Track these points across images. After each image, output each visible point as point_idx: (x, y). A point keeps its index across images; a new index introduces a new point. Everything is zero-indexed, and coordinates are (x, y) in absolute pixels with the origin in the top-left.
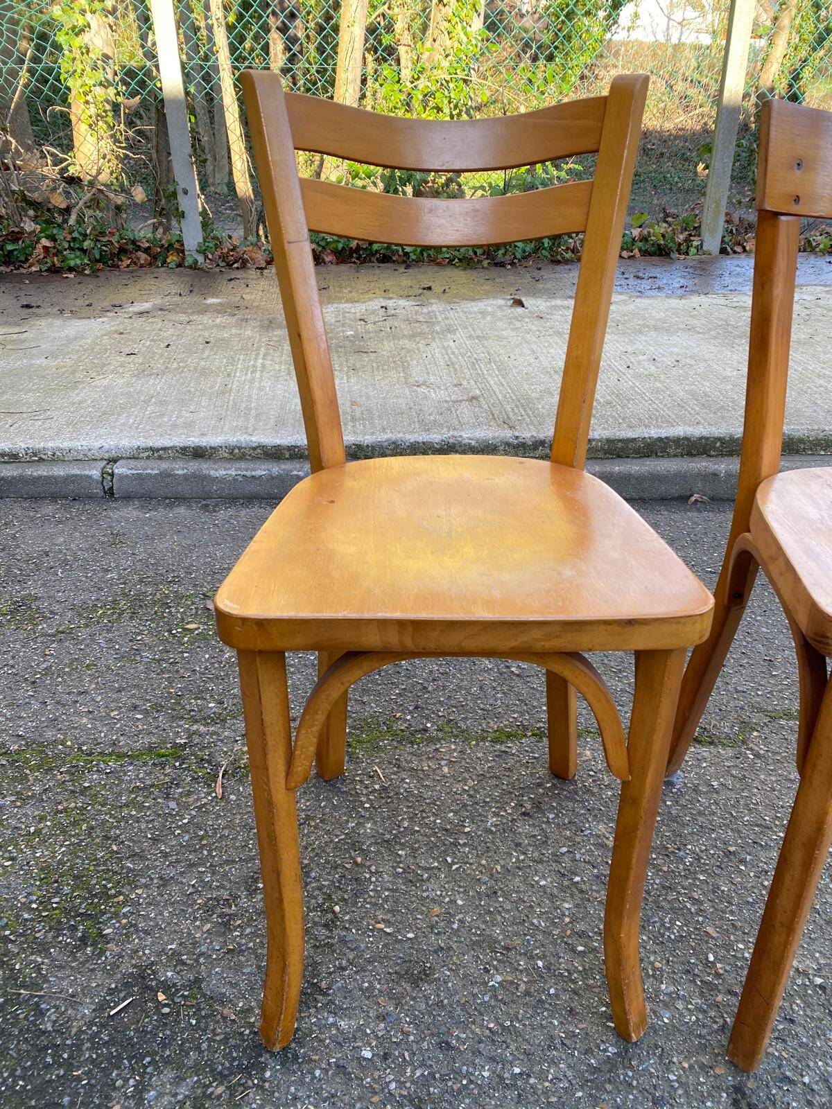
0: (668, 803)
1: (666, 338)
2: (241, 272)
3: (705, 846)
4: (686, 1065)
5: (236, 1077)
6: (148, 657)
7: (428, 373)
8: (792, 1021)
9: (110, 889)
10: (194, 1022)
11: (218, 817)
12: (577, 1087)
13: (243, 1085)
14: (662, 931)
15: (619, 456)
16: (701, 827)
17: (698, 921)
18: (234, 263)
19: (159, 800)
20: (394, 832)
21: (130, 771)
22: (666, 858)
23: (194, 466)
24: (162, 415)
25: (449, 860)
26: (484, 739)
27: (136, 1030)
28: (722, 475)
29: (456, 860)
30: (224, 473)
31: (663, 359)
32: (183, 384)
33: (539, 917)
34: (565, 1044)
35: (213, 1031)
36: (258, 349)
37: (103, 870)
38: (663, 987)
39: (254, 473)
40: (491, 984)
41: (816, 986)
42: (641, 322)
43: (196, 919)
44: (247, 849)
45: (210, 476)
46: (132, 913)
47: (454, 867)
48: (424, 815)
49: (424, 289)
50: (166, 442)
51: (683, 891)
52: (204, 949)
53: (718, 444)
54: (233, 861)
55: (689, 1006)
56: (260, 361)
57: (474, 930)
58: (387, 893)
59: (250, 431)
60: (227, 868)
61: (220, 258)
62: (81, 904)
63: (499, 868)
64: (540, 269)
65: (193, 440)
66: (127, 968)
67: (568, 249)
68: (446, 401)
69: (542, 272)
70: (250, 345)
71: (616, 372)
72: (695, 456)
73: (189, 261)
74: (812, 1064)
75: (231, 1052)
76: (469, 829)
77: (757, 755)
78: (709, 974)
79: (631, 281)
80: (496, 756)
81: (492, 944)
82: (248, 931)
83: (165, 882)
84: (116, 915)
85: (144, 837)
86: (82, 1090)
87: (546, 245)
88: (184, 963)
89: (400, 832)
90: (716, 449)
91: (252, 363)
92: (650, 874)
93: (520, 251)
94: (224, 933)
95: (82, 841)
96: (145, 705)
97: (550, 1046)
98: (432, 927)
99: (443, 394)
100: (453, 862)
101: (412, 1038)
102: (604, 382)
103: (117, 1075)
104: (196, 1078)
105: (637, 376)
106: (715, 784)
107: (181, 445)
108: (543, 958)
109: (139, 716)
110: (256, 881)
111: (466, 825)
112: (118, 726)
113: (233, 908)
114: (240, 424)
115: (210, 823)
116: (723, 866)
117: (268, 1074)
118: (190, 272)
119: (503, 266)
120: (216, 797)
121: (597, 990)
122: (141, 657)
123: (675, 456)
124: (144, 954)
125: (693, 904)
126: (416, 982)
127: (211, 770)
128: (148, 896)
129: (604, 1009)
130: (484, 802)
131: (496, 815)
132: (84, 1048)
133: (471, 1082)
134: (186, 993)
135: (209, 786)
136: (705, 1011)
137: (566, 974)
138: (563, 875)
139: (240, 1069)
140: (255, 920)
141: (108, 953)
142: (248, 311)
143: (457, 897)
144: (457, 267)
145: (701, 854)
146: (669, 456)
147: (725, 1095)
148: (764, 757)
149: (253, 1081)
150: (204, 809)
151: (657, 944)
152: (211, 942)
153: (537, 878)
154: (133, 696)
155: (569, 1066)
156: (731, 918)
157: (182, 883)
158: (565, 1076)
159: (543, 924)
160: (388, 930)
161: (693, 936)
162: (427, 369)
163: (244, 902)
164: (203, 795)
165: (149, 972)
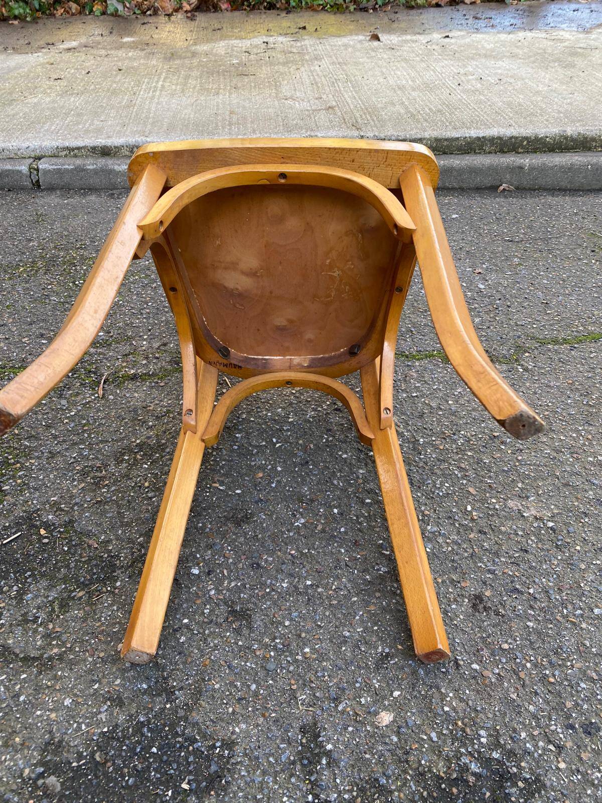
0: (450, 402)
2: (153, 18)
3: (475, 432)
4: (440, 581)
5: (94, 585)
6: (55, 301)
8: (526, 551)
9: (11, 459)
10: (66, 549)
11: (99, 410)
12: (354, 594)
13: (99, 591)
14: (433, 490)
16: (474, 419)
17: (462, 483)
18: (147, 11)
19: (53, 399)
20: (234, 422)
22: (443, 440)
23: (101, 162)
24: (78, 123)
25: (274, 440)
27: (22, 554)
28: (526, 168)
29: (279, 441)
30: (126, 168)
32: (97, 101)
33: (339, 479)
34: (348, 566)
35: (80, 555)
36: (160, 74)
37: (6, 447)
38: (429, 528)
40: (296, 524)
41: (548, 528)
43: (74, 480)
44: (119, 433)
46: (26, 476)
47: (278, 445)
48: (259, 410)
50: (80, 143)
51: (453, 463)
52: (77, 500)
54: (107, 441)
55: (448, 541)
56: (161, 83)
57: (287, 488)
58: (224, 463)
59: (147, 133)
60: (101, 446)
61: (136, 6)
63: (312, 446)
65: (101, 141)
66: (19, 513)
70: (154, 71)
73: (110, 10)
74: (537, 580)
75: (92, 569)
76: (292, 420)
77: (526, 370)
78: (466, 519)
81: (301, 498)
82: (113, 488)
83: (52, 455)
84: (14, 477)
85: (39, 424)
88: (62, 510)
89: (239, 422)
92: (429, 451)
94: (95, 490)
96: (50, 334)
97: (337, 567)
98: (256, 486)
100: (277, 442)
101: (231, 560)
103: (4, 583)
104: (64, 586)
107: (91, 145)
108: (339, 507)
109: (44, 342)
110: (124, 454)
111: (291, 417)
112: (28, 348)
113: (104, 472)
114: (139, 129)
115: (92, 415)
116: (487, 446)
117: (118, 584)
118: (112, 18)
120: (98, 397)
121: (378, 530)
122: (50, 300)
123: (490, 153)
124: (32, 503)
125: (460, 472)
126: (238, 523)
127: (96, 378)
128: (39, 464)
129: (381, 542)
130: (307, 401)
131: (314, 410)
133: (273, 590)
134: (62, 530)
135: (94, 389)
136: (459, 544)
137: (355, 518)
139: (98, 580)
140: (120, 481)
141: (5, 503)
142: (155, 47)
143: (278, 465)
144: (329, 12)
145: (471, 438)
146: (485, 153)
147: (467, 600)
148: (531, 370)
149: (107, 588)
150: (88, 406)
151: (429, 499)
152: (84, 496)
153: (340, 453)
154: (41, 328)
155: (349, 581)
156: (488, 481)
157: (66, 456)
158: (346, 587)
159: (341, 484)
160: (221, 488)
161: (457, 494)
163: (112, 468)
164: (88, 395)
165: (35, 515)
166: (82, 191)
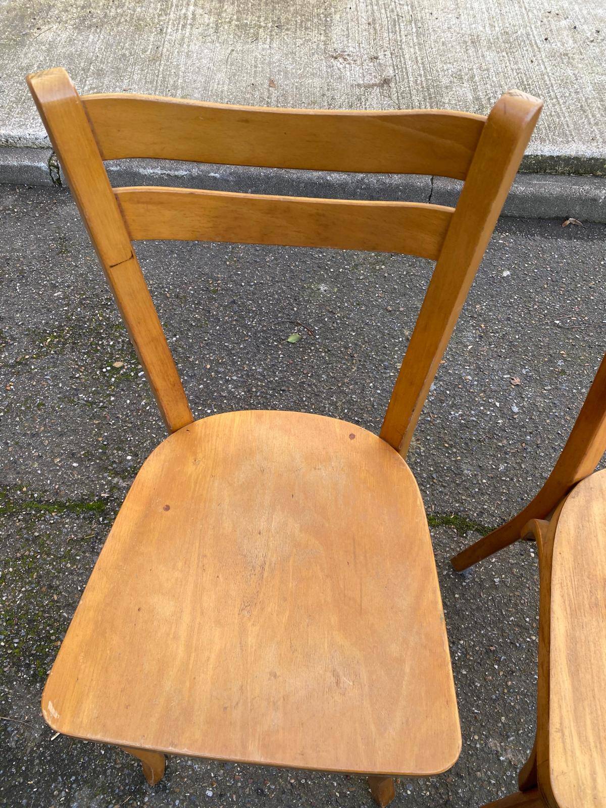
5: (127, 798)
7: (348, 36)
9: (52, 634)
27: (67, 754)
35: (115, 761)
37: (47, 617)
62: (33, 645)
68: (358, 85)
75: (125, 779)
86: (33, 796)
90: (602, 170)
95: (33, 588)
99: (357, 74)
101: (240, 784)
103: (54, 787)
104: (102, 796)
117: (146, 799)
132: (35, 764)
149: (137, 803)
162: (348, 30)
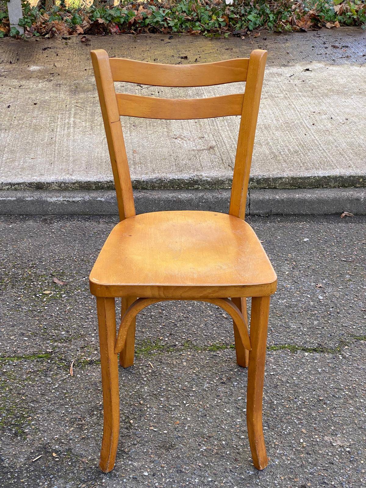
0: (294, 378)
1: (343, 100)
2: (51, 41)
3: (309, 397)
4: (283, 478)
5: (90, 482)
6: (25, 309)
7: (183, 128)
8: (332, 464)
9: (24, 414)
10: (70, 464)
11: (72, 384)
12: (235, 485)
13: (93, 484)
14: (281, 431)
15: (299, 188)
16: (309, 389)
17: (299, 427)
18: (46, 34)
19: (42, 377)
20: (158, 390)
21: (26, 364)
22: (288, 402)
23: (37, 195)
24: (14, 161)
25: (185, 402)
26: (205, 350)
27: (45, 466)
28: (362, 200)
29: (188, 402)
30: (56, 199)
31: (338, 118)
32: (23, 137)
33: (225, 425)
34: (231, 471)
35: (79, 467)
36: (70, 110)
37: (20, 407)
38: (278, 451)
39: (74, 199)
40: (201, 450)
41: (347, 451)
42: (329, 87)
43: (66, 426)
44: (88, 398)
45: (47, 201)
46: (37, 424)
47: (187, 405)
48: (173, 383)
49: (182, 58)
50: (19, 180)
51: (294, 415)
52: (71, 437)
53: (361, 180)
54: (81, 403)
56: (72, 119)
57: (195, 430)
58: (155, 415)
59: (70, 172)
60: (79, 406)
61: (35, 29)
62: (12, 420)
63: (208, 405)
64: (265, 39)
65: (36, 179)
66: (37, 444)
67: (287, 21)
68: (193, 150)
69: (267, 42)
70: (64, 106)
71: (305, 128)
72: (346, 187)
73: (13, 32)
74: (337, 478)
75: (87, 474)
76: (195, 389)
77: (344, 357)
78: (299, 447)
79: (330, 50)
80: (211, 357)
81: (203, 435)
82: (91, 430)
83: (49, 412)
84: (29, 425)
85: (37, 393)
86: (25, 486)
87: (271, 19)
88: (63, 443)
89: (161, 391)
90: (360, 183)
91: (67, 121)
92: (280, 408)
93: (252, 24)
94: (80, 432)
95: (7, 395)
96: (28, 333)
97: (225, 472)
98: (175, 429)
99: (191, 145)
100: (186, 403)
101: (165, 468)
102: (296, 136)
103: (39, 481)
104: (73, 482)
105: (318, 131)
106: (320, 370)
107: (29, 182)
108: (225, 440)
109: (26, 339)
110: (93, 411)
111: (194, 387)
112: (16, 343)
113: (83, 421)
114: (64, 167)
115: (69, 387)
116: (315, 406)
117: (104, 481)
118: (15, 41)
119: (240, 37)
120: (70, 376)
121: (248, 452)
122: (22, 309)
123: (334, 187)
124: (45, 440)
125: (298, 420)
126: (167, 450)
127: (67, 363)
128: (43, 417)
129: (250, 459)
130: (203, 377)
131: (208, 383)
132: (23, 473)
133: (190, 483)
134: (65, 454)
135: (66, 371)
136: (295, 460)
137: (235, 446)
138: (239, 408)
139: (92, 479)
140: (94, 426)
141: (28, 439)
142: (60, 77)
143: (188, 417)
144: (206, 38)
145: (306, 400)
146: (331, 187)
148: (348, 358)
149: (97, 483)
150: (65, 381)
151: (278, 436)
152: (75, 435)
153: (225, 410)
154: (21, 329)
155: (232, 478)
156: (314, 426)
157: (58, 412)
158: (230, 481)
159: (227, 428)
160: (155, 430)
161: (295, 433)
162: (182, 125)
163: (88, 419)
164: (64, 375)
165: (48, 446)
166: (21, 217)
